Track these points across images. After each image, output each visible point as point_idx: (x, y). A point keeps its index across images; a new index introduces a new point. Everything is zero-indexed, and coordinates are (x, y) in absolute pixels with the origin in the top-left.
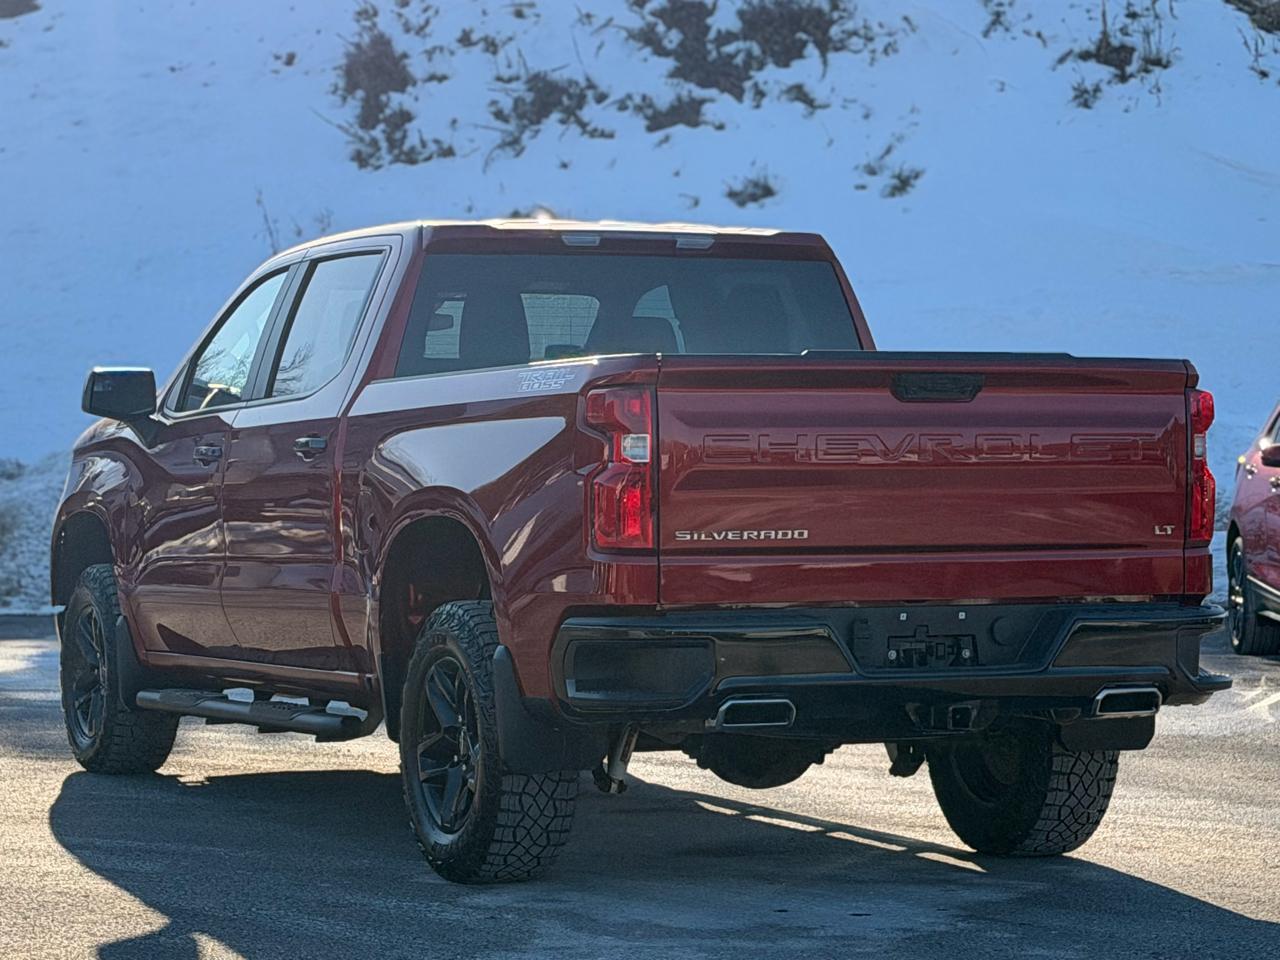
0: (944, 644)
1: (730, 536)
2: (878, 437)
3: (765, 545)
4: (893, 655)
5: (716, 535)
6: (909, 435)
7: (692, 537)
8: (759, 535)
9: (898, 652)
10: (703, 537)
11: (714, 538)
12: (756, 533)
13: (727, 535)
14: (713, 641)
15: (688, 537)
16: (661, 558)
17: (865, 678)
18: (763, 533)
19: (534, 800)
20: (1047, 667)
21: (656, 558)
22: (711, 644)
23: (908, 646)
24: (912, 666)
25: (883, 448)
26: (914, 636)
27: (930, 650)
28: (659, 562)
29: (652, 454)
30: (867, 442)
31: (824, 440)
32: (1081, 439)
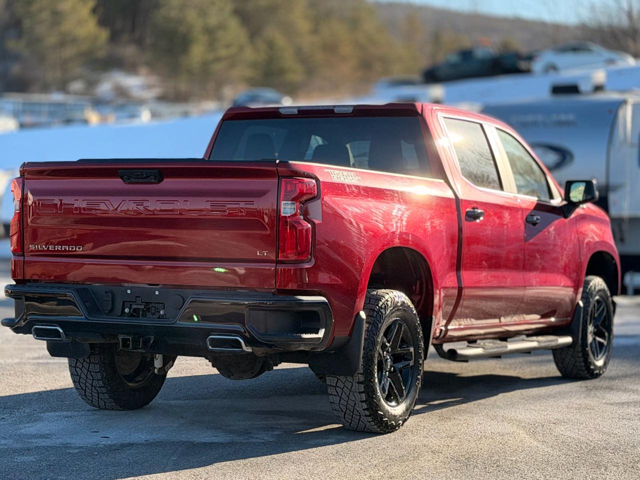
0: (155, 307)
1: (50, 248)
2: (110, 202)
4: (127, 310)
5: (44, 247)
6: (124, 201)
7: (35, 248)
9: (130, 309)
10: (40, 248)
11: (44, 249)
12: (60, 247)
17: (88, 319)
18: (63, 247)
20: (177, 320)
21: (23, 257)
23: (135, 307)
24: (140, 317)
26: (136, 302)
27: (148, 310)
28: (24, 259)
29: (20, 209)
30: (104, 204)
31: (85, 202)
32: (211, 204)
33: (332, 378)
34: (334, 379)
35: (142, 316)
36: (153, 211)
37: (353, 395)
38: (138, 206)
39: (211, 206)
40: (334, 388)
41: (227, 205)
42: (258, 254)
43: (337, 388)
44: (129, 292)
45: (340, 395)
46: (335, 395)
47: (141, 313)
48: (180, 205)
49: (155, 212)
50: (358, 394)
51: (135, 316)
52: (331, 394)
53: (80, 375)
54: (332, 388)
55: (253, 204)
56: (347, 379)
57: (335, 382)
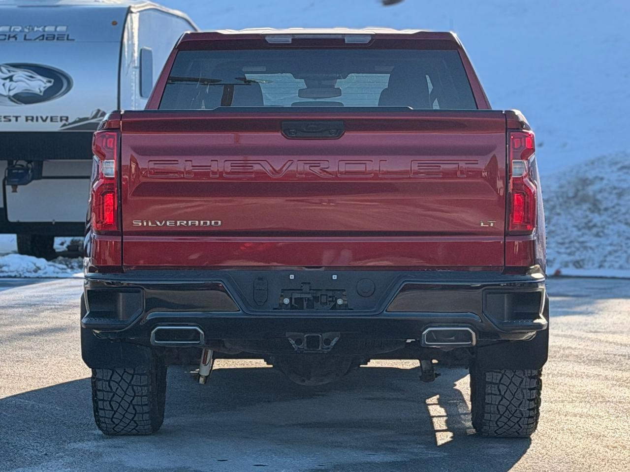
0: (327, 295)
1: (168, 223)
2: (267, 162)
3: (191, 229)
4: (286, 301)
5: (158, 223)
6: (289, 161)
7: (143, 224)
8: (188, 223)
9: (291, 299)
10: (150, 224)
11: (157, 225)
12: (185, 222)
13: (166, 223)
14: (143, 289)
15: (140, 224)
16: (124, 237)
17: (247, 314)
18: (190, 222)
19: (119, 385)
20: (383, 311)
21: (121, 237)
22: (142, 290)
23: (298, 296)
24: (303, 309)
25: (271, 169)
26: (301, 290)
27: (316, 299)
28: (122, 240)
29: (116, 172)
30: (259, 165)
31: (228, 164)
32: (419, 163)
33: (495, 374)
34: (498, 374)
35: (307, 307)
36: (335, 173)
37: (522, 391)
38: (311, 168)
39: (418, 166)
40: (496, 386)
41: (441, 165)
42: (482, 224)
43: (501, 385)
44: (292, 277)
45: (503, 393)
46: (495, 395)
47: (305, 304)
48: (374, 165)
49: (339, 175)
50: (529, 391)
51: (296, 308)
52: (491, 394)
53: (114, 391)
54: (493, 386)
55: (477, 163)
56: (517, 373)
57: (499, 378)
